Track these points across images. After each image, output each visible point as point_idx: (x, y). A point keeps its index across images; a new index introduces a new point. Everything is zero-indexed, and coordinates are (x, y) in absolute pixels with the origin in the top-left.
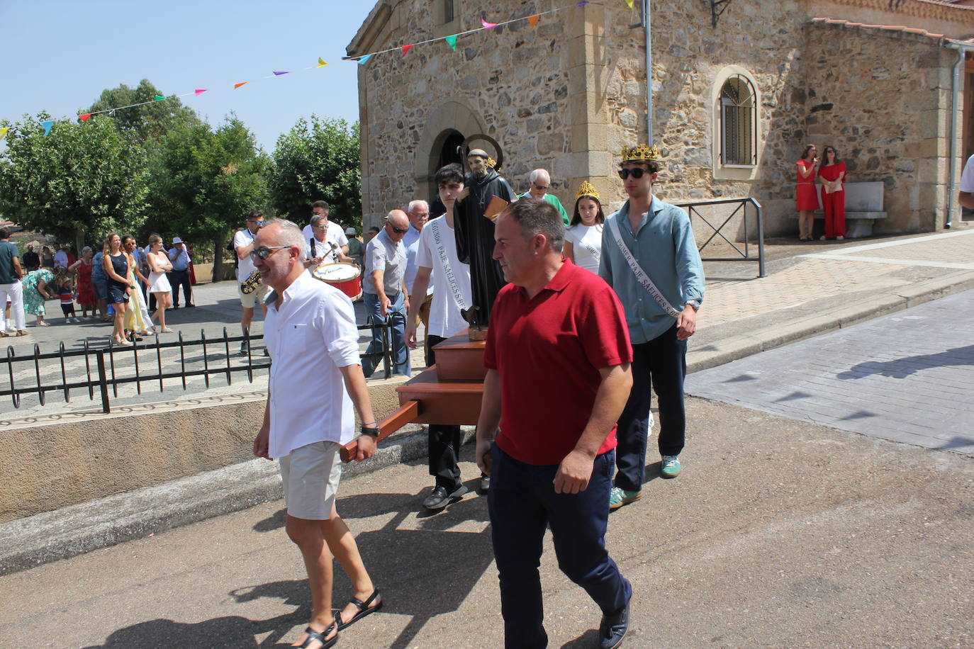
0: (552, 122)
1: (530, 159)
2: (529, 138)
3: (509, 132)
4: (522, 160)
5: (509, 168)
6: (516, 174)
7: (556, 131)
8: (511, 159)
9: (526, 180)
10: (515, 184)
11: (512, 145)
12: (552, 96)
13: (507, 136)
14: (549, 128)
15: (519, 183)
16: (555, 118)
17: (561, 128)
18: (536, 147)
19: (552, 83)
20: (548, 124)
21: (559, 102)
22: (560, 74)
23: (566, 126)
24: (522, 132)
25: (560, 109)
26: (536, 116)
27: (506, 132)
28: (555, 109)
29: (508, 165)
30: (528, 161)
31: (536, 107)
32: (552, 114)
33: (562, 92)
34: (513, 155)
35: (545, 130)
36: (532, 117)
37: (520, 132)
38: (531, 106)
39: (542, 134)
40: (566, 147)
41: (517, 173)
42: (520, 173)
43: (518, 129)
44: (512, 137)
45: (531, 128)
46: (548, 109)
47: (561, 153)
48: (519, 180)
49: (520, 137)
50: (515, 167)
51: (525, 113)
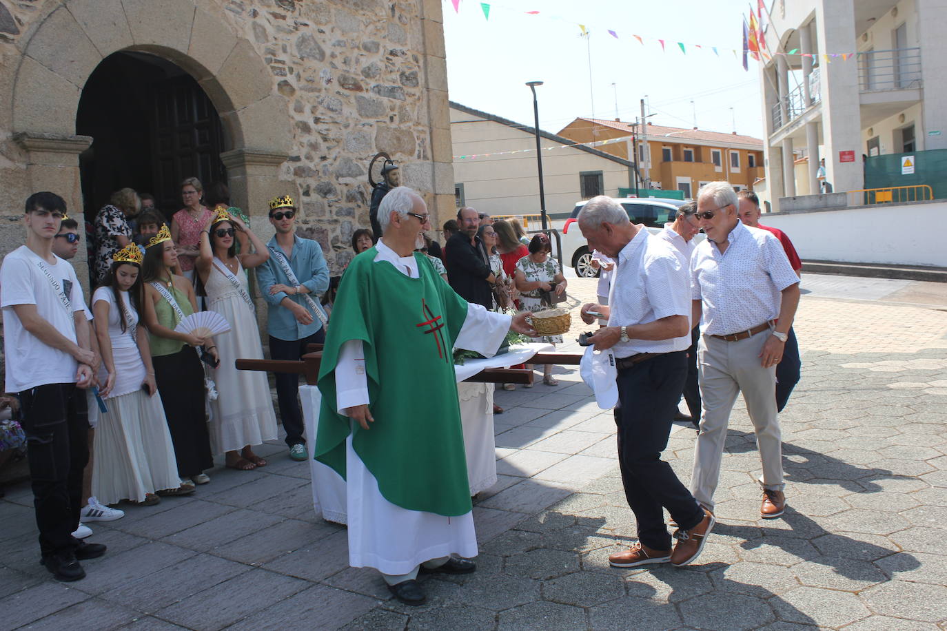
0: (396, 112)
1: (364, 155)
2: (364, 125)
3: (325, 104)
4: (350, 155)
5: (325, 163)
6: (342, 176)
7: (404, 127)
8: (329, 148)
9: (359, 187)
10: (339, 192)
11: (331, 126)
12: (396, 76)
13: (321, 109)
14: (392, 119)
15: (345, 189)
16: (402, 108)
17: (410, 124)
18: (373, 139)
19: (398, 61)
20: (391, 114)
21: (406, 89)
22: (408, 53)
23: (418, 124)
24: (350, 111)
25: (409, 100)
26: (371, 95)
27: (321, 103)
28: (402, 97)
29: (324, 158)
30: (361, 159)
31: (373, 83)
32: (398, 103)
33: (409, 78)
34: (335, 143)
35: (387, 120)
36: (364, 94)
37: (346, 111)
38: (364, 78)
39: (383, 125)
40: (419, 151)
41: (344, 172)
42: (349, 175)
43: (341, 105)
44: (331, 114)
45: (366, 109)
46: (392, 92)
47: (411, 158)
48: (347, 185)
49: (347, 118)
50: (337, 163)
51: (355, 84)
